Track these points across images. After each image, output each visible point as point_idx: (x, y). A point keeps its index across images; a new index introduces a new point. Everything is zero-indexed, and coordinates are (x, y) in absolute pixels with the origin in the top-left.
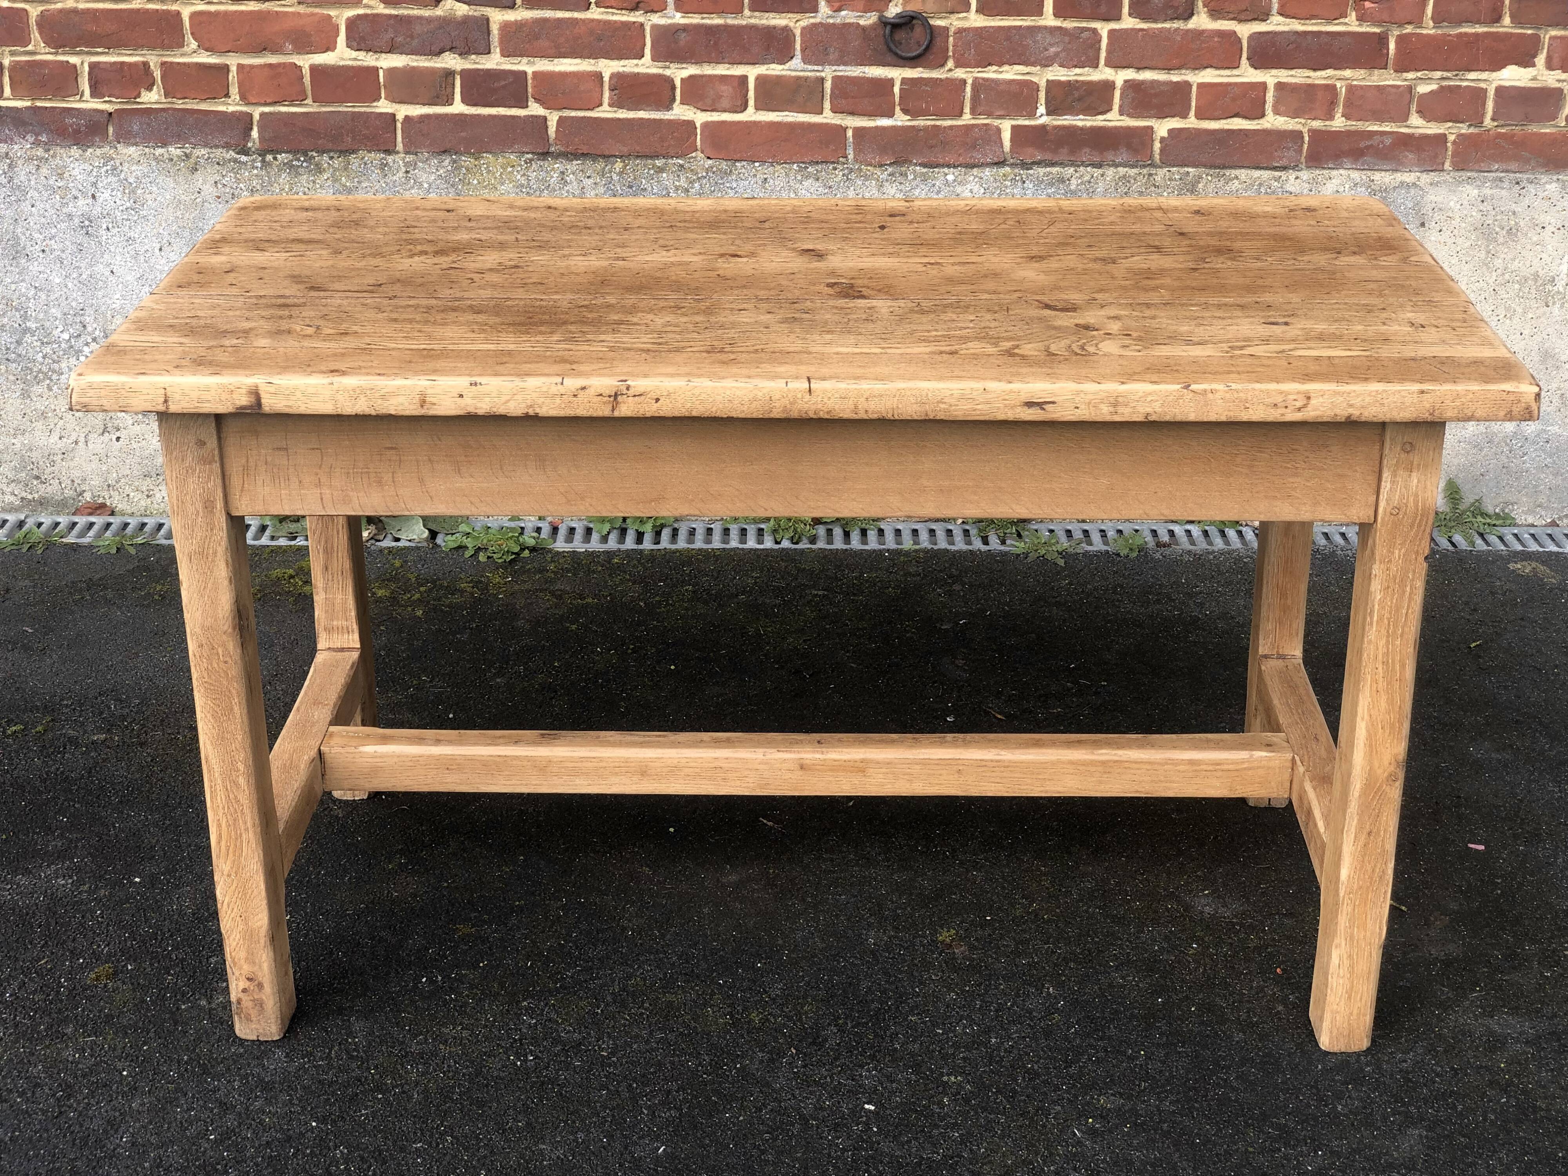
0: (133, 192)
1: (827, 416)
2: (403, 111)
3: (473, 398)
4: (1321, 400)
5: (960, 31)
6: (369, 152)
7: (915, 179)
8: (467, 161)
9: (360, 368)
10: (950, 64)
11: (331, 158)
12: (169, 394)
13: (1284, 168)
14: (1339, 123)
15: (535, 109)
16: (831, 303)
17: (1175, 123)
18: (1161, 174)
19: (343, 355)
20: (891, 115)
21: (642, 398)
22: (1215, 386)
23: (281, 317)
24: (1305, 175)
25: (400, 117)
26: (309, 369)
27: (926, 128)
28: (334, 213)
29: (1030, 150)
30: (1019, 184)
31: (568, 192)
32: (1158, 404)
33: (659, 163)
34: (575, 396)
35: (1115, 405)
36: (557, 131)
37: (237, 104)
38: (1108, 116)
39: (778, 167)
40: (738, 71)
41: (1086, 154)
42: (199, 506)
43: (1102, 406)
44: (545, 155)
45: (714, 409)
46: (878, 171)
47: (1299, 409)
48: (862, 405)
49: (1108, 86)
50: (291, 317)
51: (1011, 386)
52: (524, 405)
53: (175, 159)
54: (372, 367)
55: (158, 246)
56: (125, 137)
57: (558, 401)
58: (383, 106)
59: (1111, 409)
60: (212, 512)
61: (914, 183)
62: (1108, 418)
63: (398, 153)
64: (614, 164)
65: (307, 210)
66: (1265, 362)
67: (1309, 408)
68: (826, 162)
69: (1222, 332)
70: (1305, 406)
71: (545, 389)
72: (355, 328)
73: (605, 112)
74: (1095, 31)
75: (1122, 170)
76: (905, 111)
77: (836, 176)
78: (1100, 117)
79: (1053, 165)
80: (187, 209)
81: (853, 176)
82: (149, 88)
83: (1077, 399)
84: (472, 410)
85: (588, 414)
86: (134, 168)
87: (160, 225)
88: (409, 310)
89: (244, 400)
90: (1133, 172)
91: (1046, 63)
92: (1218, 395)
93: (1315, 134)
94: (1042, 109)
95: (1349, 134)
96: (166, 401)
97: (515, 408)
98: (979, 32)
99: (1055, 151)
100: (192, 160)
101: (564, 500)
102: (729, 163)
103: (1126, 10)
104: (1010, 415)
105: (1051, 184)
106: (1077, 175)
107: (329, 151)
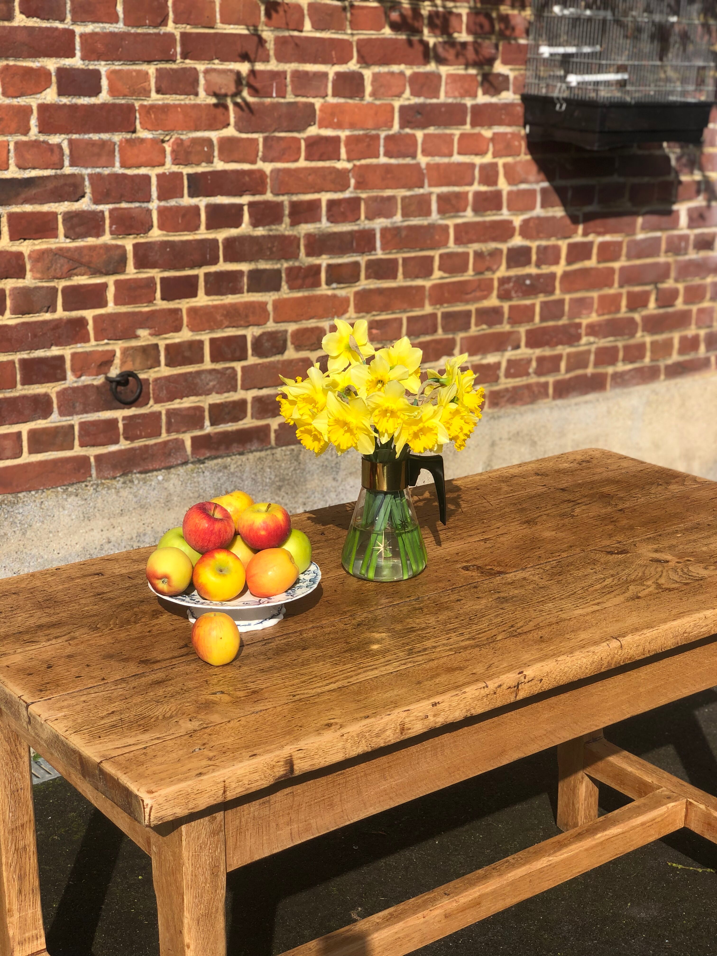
3: (434, 716)
5: (156, 380)
7: (139, 483)
10: (151, 402)
12: (227, 785)
18: (278, 453)
20: (117, 442)
21: (533, 682)
27: (140, 448)
29: (203, 451)
30: (201, 474)
38: (245, 421)
39: (49, 492)
40: (14, 429)
41: (235, 448)
42: (208, 874)
46: (114, 482)
48: (648, 647)
49: (243, 403)
52: (464, 711)
57: (484, 701)
61: (139, 486)
68: (79, 482)
71: (477, 694)
74: (233, 368)
75: (258, 454)
76: (126, 438)
77: (89, 490)
78: (241, 423)
79: (216, 458)
81: (100, 489)
84: (432, 726)
89: (280, 771)
90: (263, 454)
91: (208, 393)
94: (207, 423)
96: (225, 792)
97: (458, 715)
98: (168, 379)
99: (217, 449)
102: (14, 495)
103: (250, 352)
105: (220, 471)
106: (234, 462)
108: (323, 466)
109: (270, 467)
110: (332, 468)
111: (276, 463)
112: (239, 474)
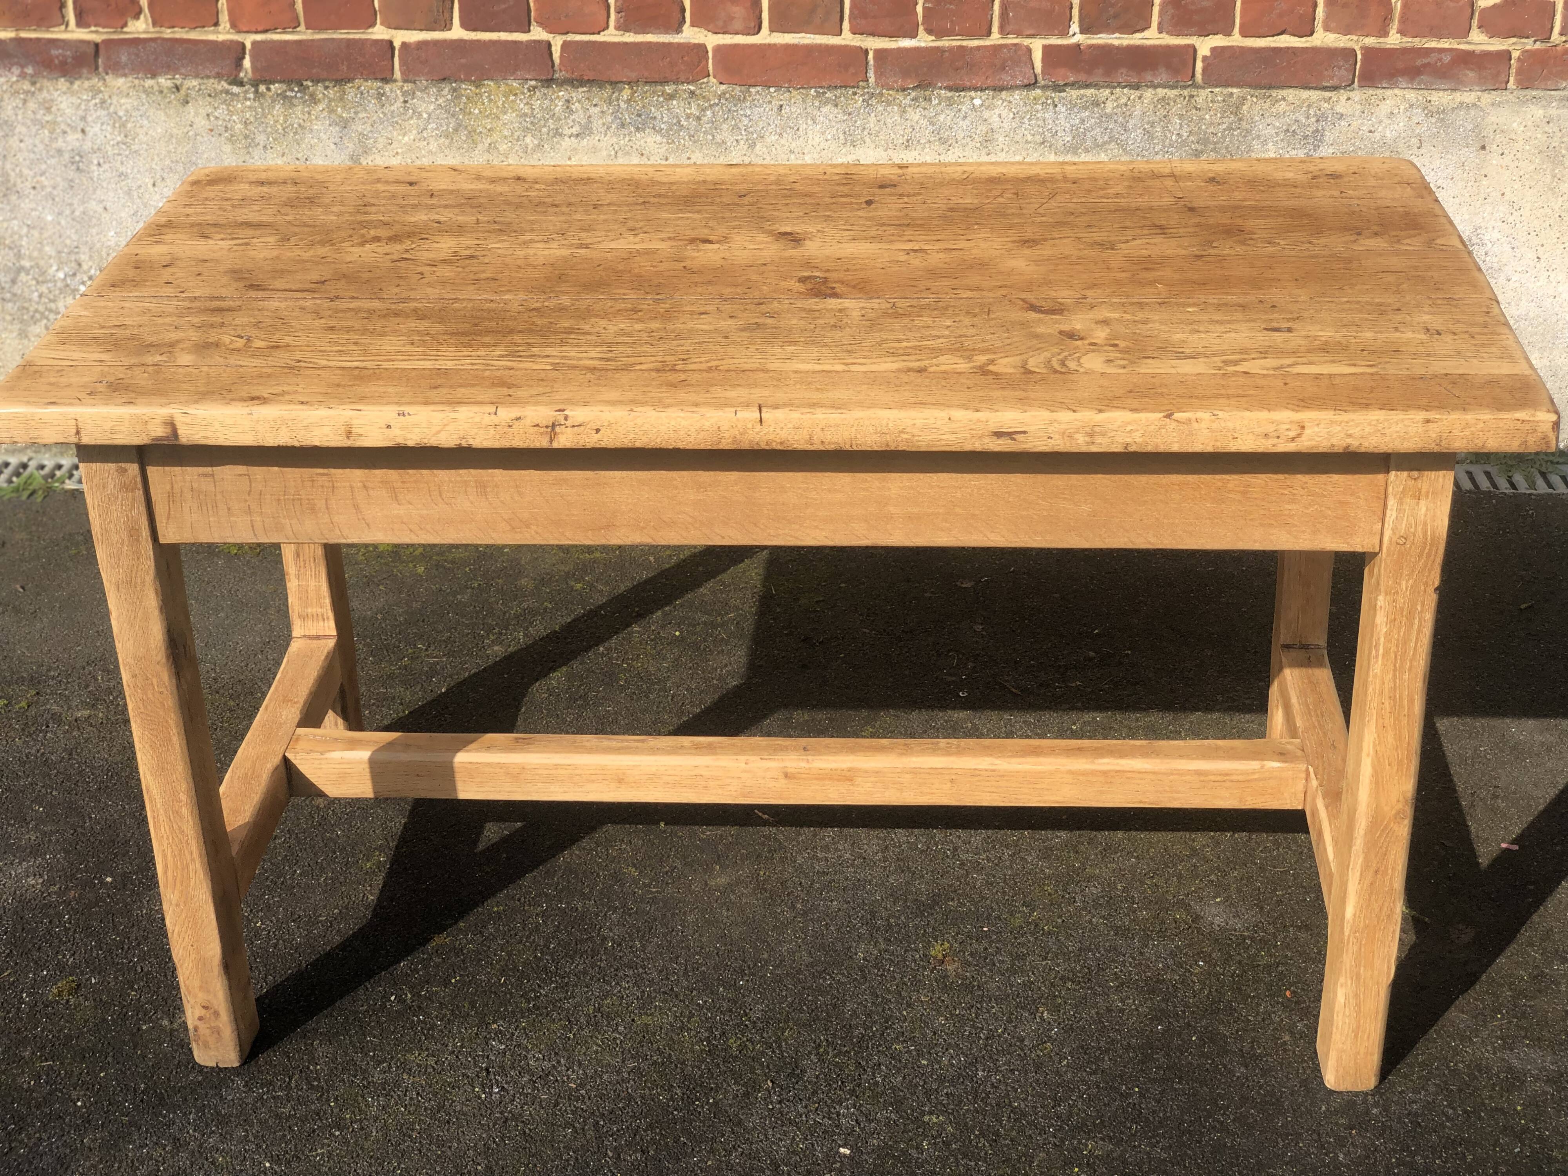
0: (123, 125)
1: (779, 447)
2: (400, 37)
3: (402, 429)
4: (1316, 429)
6: (366, 80)
7: (940, 104)
8: (467, 89)
9: (284, 393)
11: (326, 88)
12: (80, 425)
13: (1335, 88)
14: (1394, 39)
15: (538, 33)
16: (799, 304)
17: (1218, 41)
18: (1203, 95)
19: (269, 376)
20: (913, 35)
21: (582, 428)
22: (1200, 414)
23: (212, 326)
24: (1357, 95)
25: (397, 44)
26: (230, 396)
27: (951, 49)
28: (290, 188)
29: (1062, 71)
30: (1051, 107)
31: (574, 121)
32: (1138, 434)
33: (669, 89)
34: (510, 426)
35: (1091, 435)
36: (561, 56)
37: (228, 32)
38: (1146, 34)
39: (794, 93)
41: (1122, 75)
42: (125, 535)
43: (1077, 436)
44: (549, 82)
45: (658, 440)
46: (900, 96)
47: (1293, 439)
48: (818, 436)
49: (1146, 2)
50: (222, 325)
51: (978, 415)
52: (456, 436)
53: (165, 91)
54: (296, 392)
55: (152, 181)
56: (115, 68)
57: (492, 431)
58: (379, 32)
59: (1087, 439)
60: (137, 540)
61: (939, 108)
62: (1084, 449)
63: (395, 81)
64: (621, 91)
65: (263, 183)
66: (1260, 382)
67: (1304, 438)
68: (846, 87)
69: (1218, 341)
70: (1299, 436)
71: (477, 420)
72: (288, 339)
73: (612, 35)
75: (1161, 92)
76: (929, 31)
77: (856, 101)
78: (1138, 35)
79: (1087, 86)
80: (179, 143)
81: (873, 101)
82: (137, 16)
83: (1050, 429)
84: (401, 441)
85: (525, 446)
86: (123, 101)
87: (153, 160)
88: (349, 315)
89: (158, 431)
90: (1172, 93)
92: (1203, 425)
93: (1368, 51)
94: (1075, 27)
95: (1404, 51)
96: (78, 433)
97: (447, 440)
99: (1089, 72)
100: (183, 92)
101: (508, 528)
102: (743, 88)
104: (978, 446)
105: (1085, 108)
106: (1113, 97)
107: (324, 80)
108: (1288, 130)
109: (1181, 117)
110: (1306, 137)
111: (1194, 111)
112: (1121, 119)
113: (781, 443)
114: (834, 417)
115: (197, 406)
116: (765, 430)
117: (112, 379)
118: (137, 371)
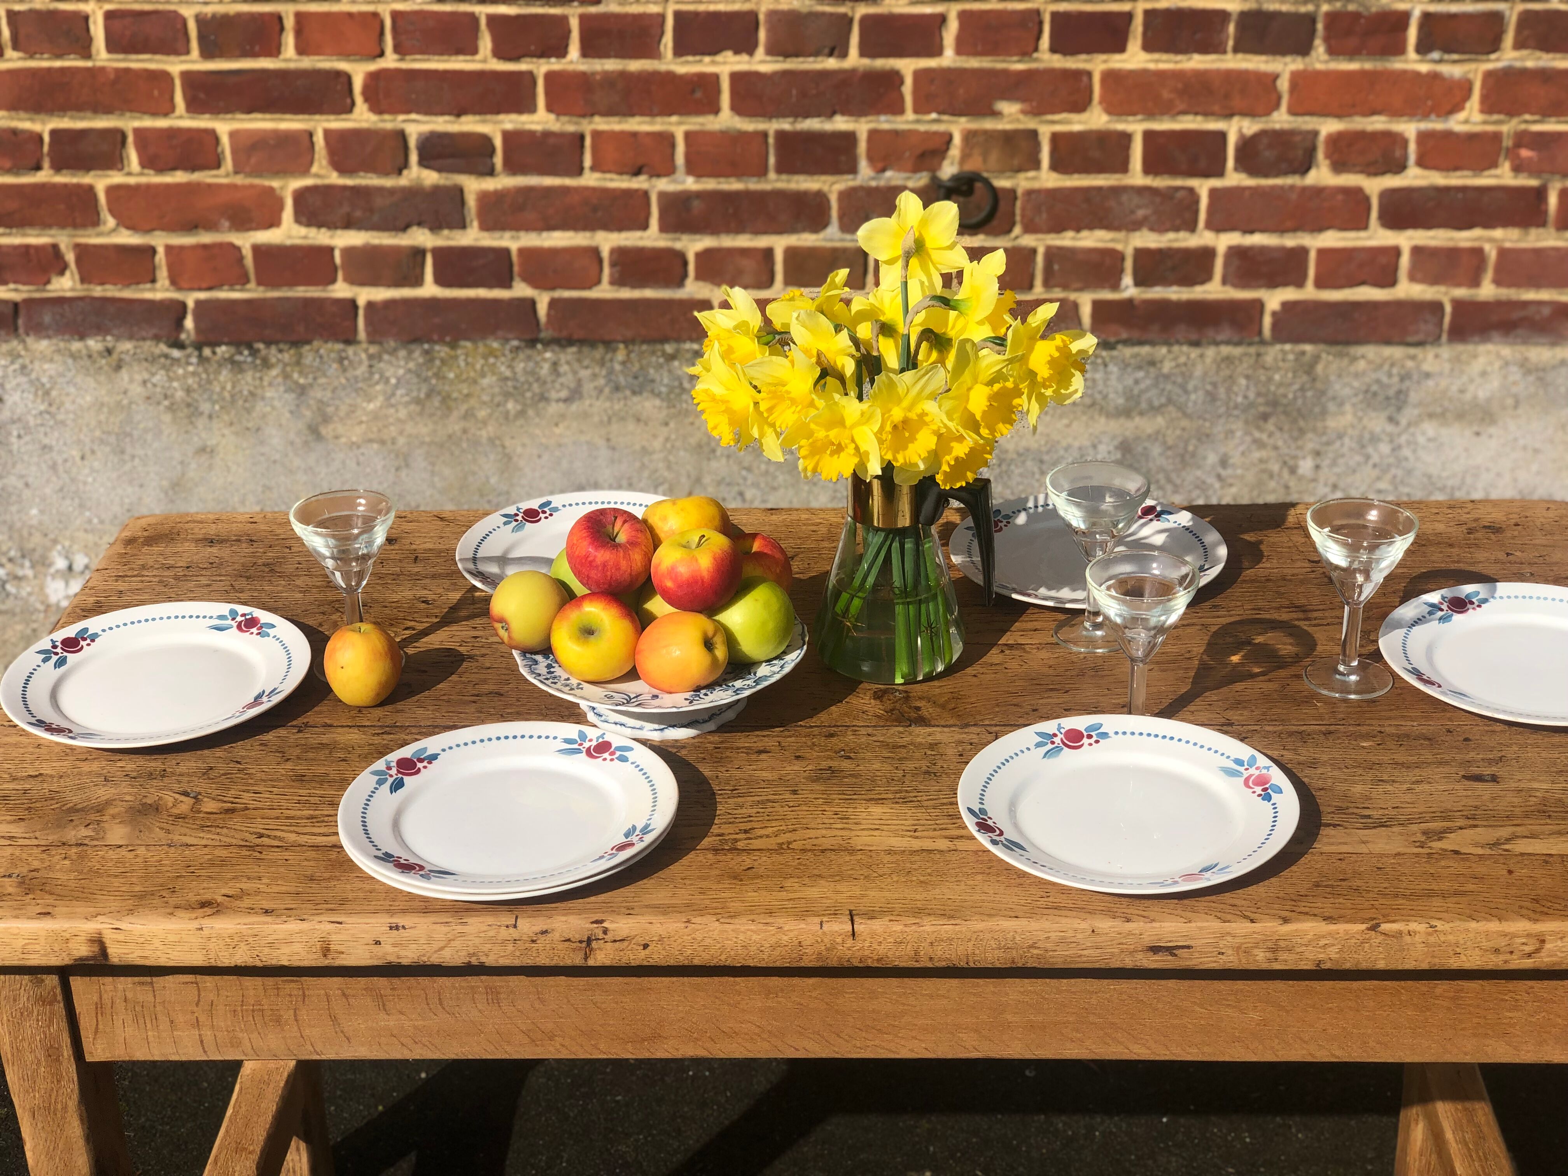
0: (47, 393)
1: (876, 965)
2: (365, 295)
3: (395, 945)
4: (1559, 943)
5: (1029, 193)
6: (326, 342)
8: (442, 351)
9: (243, 894)
10: (1017, 230)
11: (280, 351)
13: (1420, 344)
14: (1487, 291)
15: (521, 290)
16: (881, 735)
17: (1289, 294)
18: (1272, 353)
19: (223, 862)
21: (626, 943)
22: (1413, 926)
23: (151, 776)
24: (1446, 351)
25: (361, 302)
26: (173, 901)
28: (245, 549)
29: (1114, 327)
30: (1101, 368)
31: (562, 384)
32: (1335, 949)
33: (669, 348)
34: (533, 941)
35: (1274, 950)
36: (548, 315)
37: (167, 290)
38: (1207, 287)
40: (762, 242)
41: (1181, 331)
42: (41, 1054)
43: (1256, 951)
44: (532, 343)
45: (723, 957)
48: (925, 951)
49: (1208, 254)
50: (163, 774)
51: (1130, 926)
52: (464, 953)
53: (95, 355)
54: (258, 892)
55: (80, 454)
56: (38, 329)
57: (510, 947)
58: (341, 290)
59: (1269, 955)
60: (57, 1060)
62: (1265, 966)
63: (359, 342)
64: (615, 350)
65: (211, 542)
66: (1476, 868)
69: (1408, 797)
70: (1537, 951)
71: (491, 933)
72: (247, 798)
73: (604, 291)
74: (1191, 191)
75: (1225, 350)
78: (1198, 288)
79: (1141, 343)
80: (110, 412)
82: (62, 273)
83: (1222, 943)
84: (393, 959)
85: (553, 963)
86: (46, 366)
87: (81, 430)
88: (322, 754)
89: (83, 949)
90: (1237, 351)
91: (1135, 226)
92: (1418, 939)
93: (1458, 304)
95: (1498, 304)
97: (451, 956)
98: (1053, 194)
99: (1144, 328)
100: (115, 356)
101: (526, 1040)
103: (1230, 163)
104: (1129, 963)
105: (1140, 368)
106: (1171, 356)
107: (276, 342)
108: (1367, 391)
109: (1247, 377)
110: (1388, 398)
111: (1261, 371)
112: (1180, 380)
113: (878, 960)
114: (947, 929)
115: (130, 918)
116: (859, 945)
117: (24, 870)
118: (57, 854)
